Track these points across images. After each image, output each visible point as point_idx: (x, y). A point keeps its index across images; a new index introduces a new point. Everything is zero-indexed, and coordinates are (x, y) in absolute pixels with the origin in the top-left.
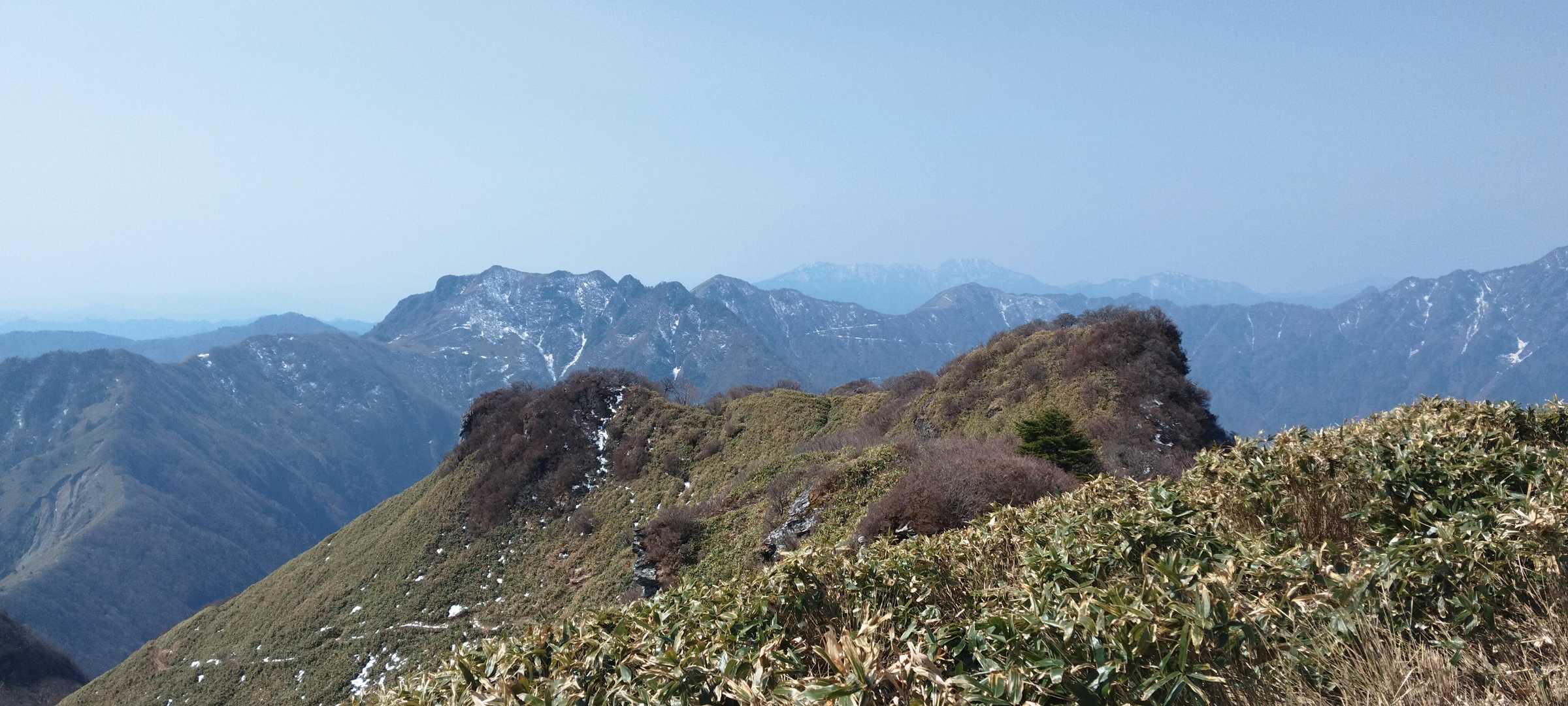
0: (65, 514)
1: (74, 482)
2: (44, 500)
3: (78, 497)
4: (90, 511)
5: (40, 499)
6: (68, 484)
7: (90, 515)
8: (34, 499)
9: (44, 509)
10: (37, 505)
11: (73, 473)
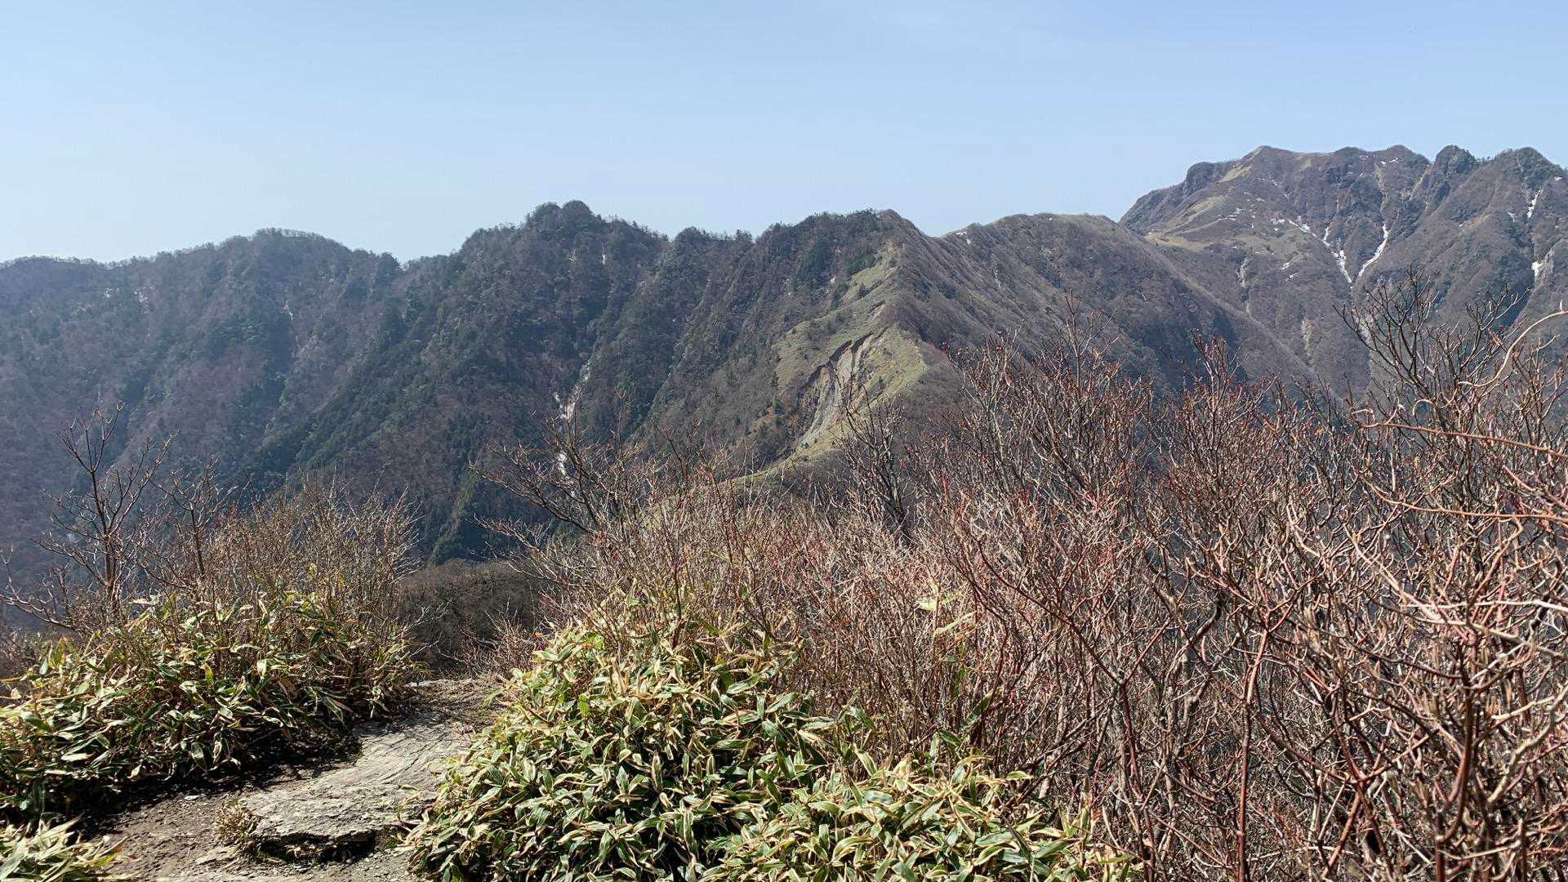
0: (848, 387)
1: (854, 350)
2: (823, 370)
3: (861, 367)
4: (881, 381)
5: (819, 368)
6: (848, 352)
7: (882, 385)
8: (814, 368)
9: (825, 379)
10: (816, 375)
11: (854, 339)
